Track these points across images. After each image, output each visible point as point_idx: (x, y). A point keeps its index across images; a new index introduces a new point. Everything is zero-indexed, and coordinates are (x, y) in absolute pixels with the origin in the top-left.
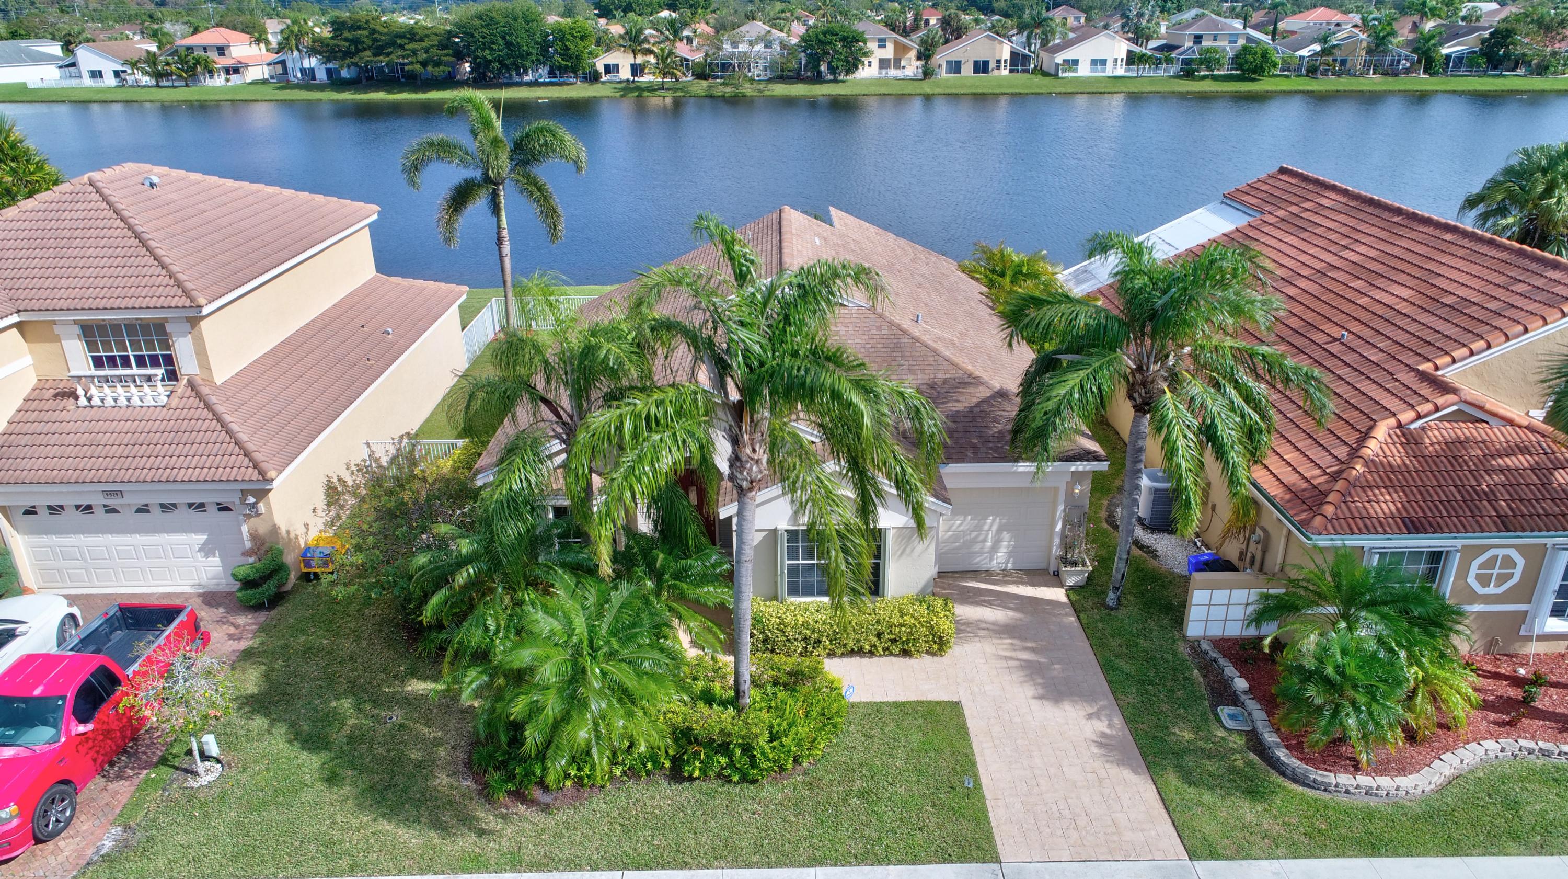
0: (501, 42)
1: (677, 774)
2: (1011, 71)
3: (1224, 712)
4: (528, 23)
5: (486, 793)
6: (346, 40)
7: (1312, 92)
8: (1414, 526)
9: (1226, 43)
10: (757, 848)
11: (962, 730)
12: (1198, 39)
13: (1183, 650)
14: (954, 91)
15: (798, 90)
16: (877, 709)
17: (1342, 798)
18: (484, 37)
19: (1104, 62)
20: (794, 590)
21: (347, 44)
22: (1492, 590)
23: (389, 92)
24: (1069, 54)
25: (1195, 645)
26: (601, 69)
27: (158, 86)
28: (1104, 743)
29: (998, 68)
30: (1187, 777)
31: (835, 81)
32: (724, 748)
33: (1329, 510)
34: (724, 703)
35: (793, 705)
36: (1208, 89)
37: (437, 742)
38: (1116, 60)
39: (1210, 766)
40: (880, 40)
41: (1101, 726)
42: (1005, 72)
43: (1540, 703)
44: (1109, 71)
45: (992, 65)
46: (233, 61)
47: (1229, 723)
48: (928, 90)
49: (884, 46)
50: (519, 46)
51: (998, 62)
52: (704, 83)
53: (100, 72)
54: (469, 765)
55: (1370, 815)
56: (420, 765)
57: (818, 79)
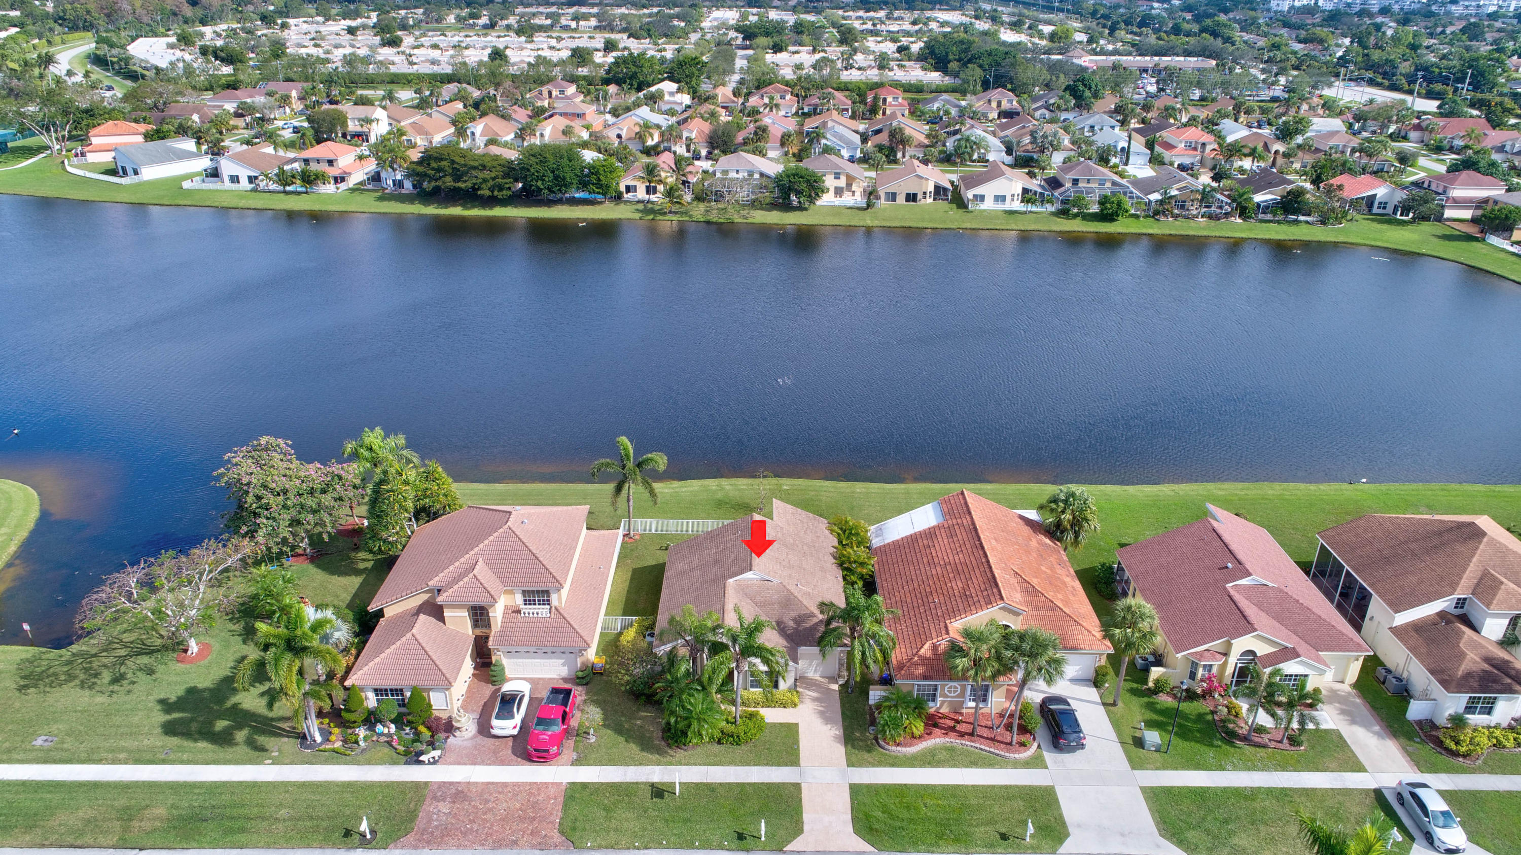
0: (551, 175)
1: (719, 742)
2: (935, 199)
3: (871, 728)
4: (570, 161)
5: (669, 745)
6: (433, 169)
7: (1152, 235)
8: (925, 678)
9: (1097, 185)
10: (740, 762)
11: (797, 732)
12: (1075, 182)
13: (867, 708)
14: (888, 224)
15: (774, 217)
16: (774, 724)
17: (892, 753)
18: (537, 172)
19: (1003, 199)
20: (752, 686)
21: (433, 172)
22: (952, 694)
23: (465, 207)
24: (978, 191)
25: (870, 706)
26: (622, 188)
27: (285, 192)
28: (836, 737)
29: (925, 197)
30: (853, 747)
31: (801, 208)
32: (732, 736)
33: (903, 672)
34: (732, 723)
35: (751, 724)
36: (1076, 229)
37: (653, 732)
38: (1013, 195)
39: (861, 743)
40: (835, 173)
41: (837, 732)
42: (930, 200)
43: (958, 727)
44: (1009, 205)
45: (920, 196)
46: (340, 171)
47: (871, 732)
48: (869, 223)
49: (839, 178)
50: (564, 179)
51: (925, 193)
52: (702, 207)
53: (237, 176)
54: (663, 738)
55: (896, 757)
56: (649, 738)
57: (786, 207)
